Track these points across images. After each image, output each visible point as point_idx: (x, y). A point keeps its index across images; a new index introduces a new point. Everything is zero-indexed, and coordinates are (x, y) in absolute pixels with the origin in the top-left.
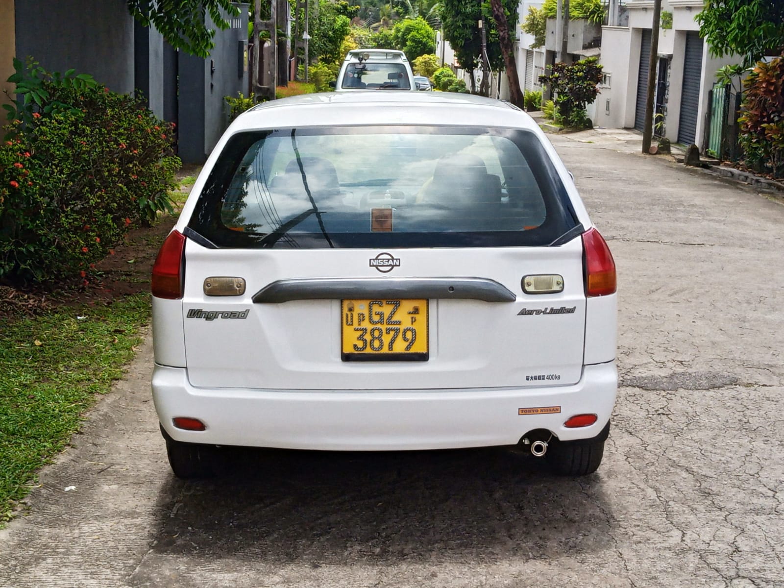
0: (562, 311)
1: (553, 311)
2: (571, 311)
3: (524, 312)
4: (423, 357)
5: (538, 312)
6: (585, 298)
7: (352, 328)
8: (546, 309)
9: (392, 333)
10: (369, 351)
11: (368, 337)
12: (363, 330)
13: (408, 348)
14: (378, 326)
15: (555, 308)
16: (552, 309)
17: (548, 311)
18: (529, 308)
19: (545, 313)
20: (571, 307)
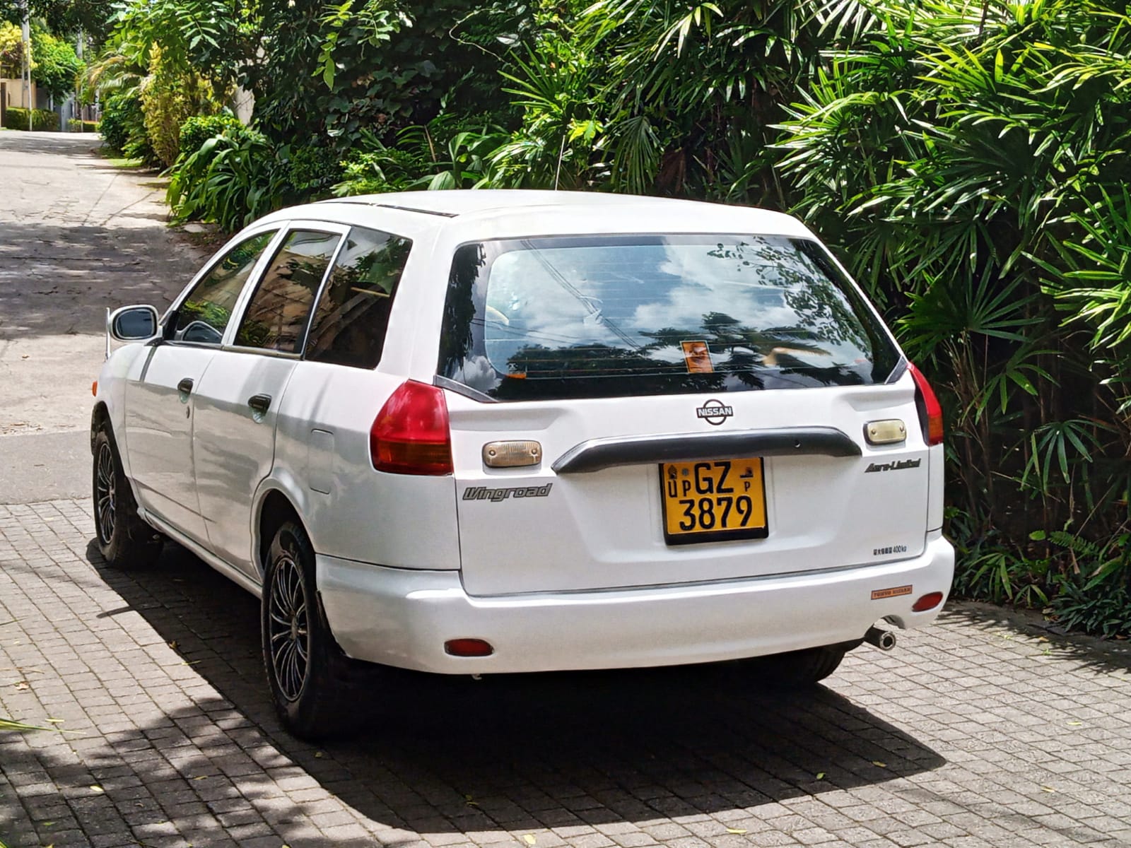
0: (909, 464)
1: (901, 466)
2: (916, 464)
3: (874, 468)
4: (761, 534)
5: (886, 467)
6: (925, 445)
7: (676, 500)
8: (893, 463)
9: (724, 504)
10: (698, 529)
11: (696, 511)
12: (692, 502)
13: (744, 523)
14: (708, 496)
15: (902, 462)
16: (899, 462)
17: (895, 466)
18: (877, 463)
19: (892, 468)
20: (917, 460)
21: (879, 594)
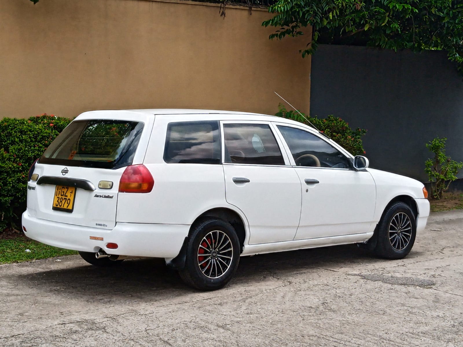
0: (108, 197)
1: (105, 197)
2: (111, 197)
3: (97, 196)
4: (70, 211)
5: (100, 196)
6: (118, 192)
7: (57, 197)
8: (103, 195)
9: (65, 200)
10: (58, 206)
11: (59, 201)
12: (59, 198)
13: (67, 207)
14: (62, 197)
15: (106, 195)
16: (105, 196)
17: (103, 196)
18: (98, 194)
19: (102, 197)
20: (112, 196)
21: (92, 238)
